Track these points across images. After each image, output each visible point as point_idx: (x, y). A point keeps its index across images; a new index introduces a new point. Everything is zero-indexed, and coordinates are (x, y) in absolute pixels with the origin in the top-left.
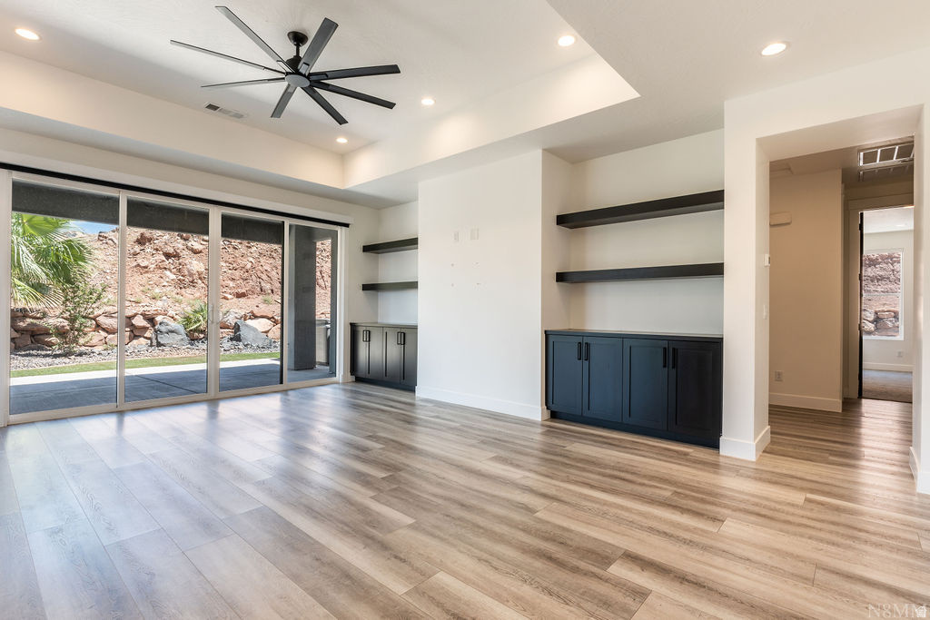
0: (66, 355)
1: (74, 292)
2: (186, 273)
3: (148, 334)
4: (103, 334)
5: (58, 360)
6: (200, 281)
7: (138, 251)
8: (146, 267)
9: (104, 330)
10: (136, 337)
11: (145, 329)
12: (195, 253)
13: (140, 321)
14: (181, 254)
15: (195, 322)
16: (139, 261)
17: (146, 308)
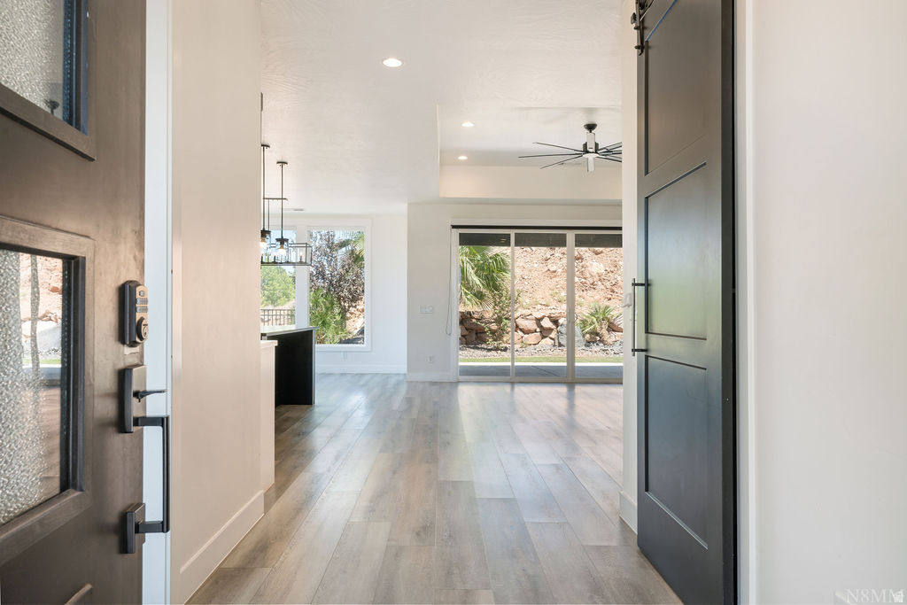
0: (496, 349)
1: (500, 298)
2: (588, 275)
3: (553, 335)
4: (521, 333)
5: (489, 353)
6: (600, 283)
7: (549, 256)
8: (555, 272)
9: (521, 330)
10: (543, 337)
11: (550, 330)
12: (597, 254)
13: (547, 323)
14: (584, 256)
15: (591, 325)
16: (549, 266)
17: (553, 311)
